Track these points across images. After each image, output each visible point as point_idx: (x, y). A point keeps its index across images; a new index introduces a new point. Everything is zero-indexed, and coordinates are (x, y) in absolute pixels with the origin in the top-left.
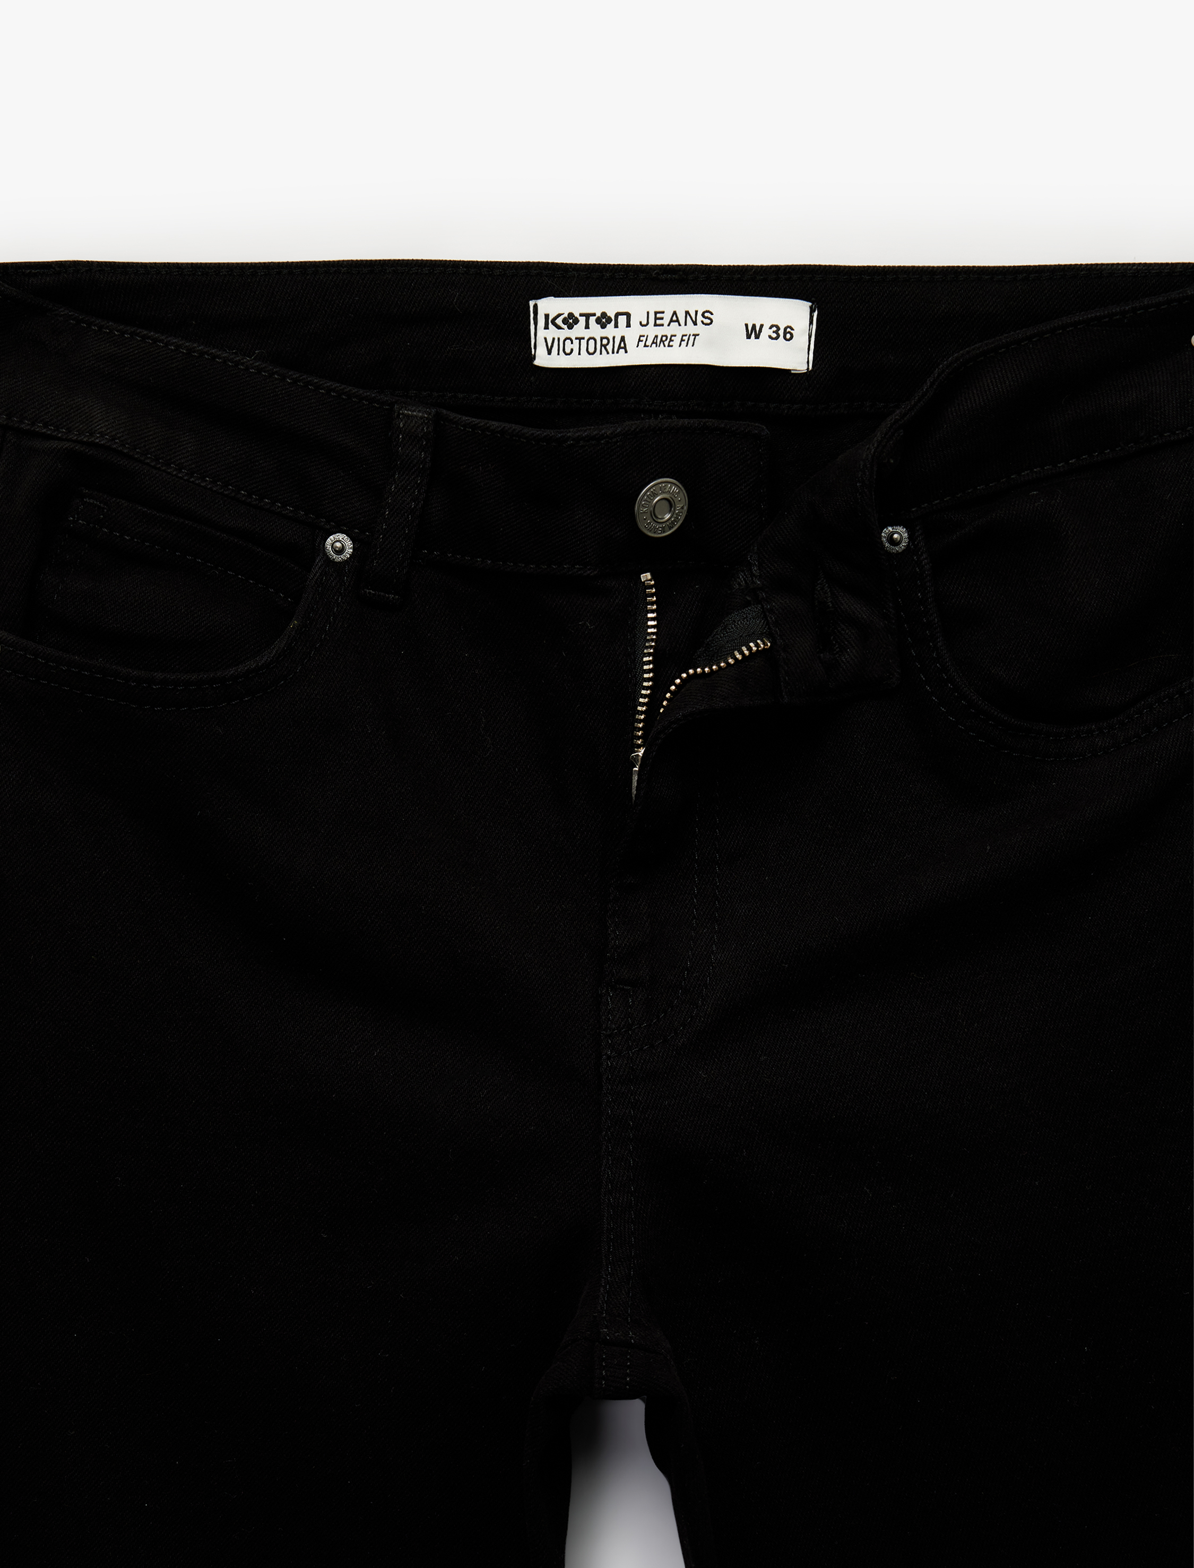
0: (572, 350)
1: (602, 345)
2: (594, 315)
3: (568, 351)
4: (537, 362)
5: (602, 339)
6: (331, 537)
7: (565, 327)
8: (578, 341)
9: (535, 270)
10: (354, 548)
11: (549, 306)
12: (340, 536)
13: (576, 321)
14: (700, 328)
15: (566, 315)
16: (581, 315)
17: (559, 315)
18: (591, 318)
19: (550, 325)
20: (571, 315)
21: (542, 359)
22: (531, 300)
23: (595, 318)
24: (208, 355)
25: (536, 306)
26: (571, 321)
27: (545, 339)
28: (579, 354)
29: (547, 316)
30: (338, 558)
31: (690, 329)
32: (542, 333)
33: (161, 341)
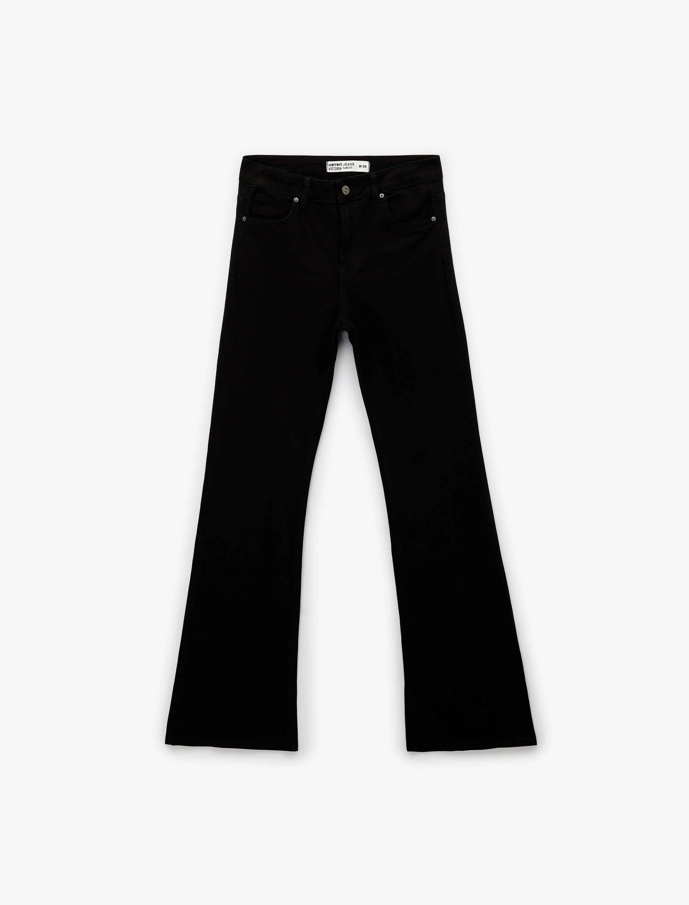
0: (333, 169)
1: (337, 169)
2: (336, 164)
4: (327, 171)
9: (327, 157)
10: (298, 200)
11: (329, 163)
12: (296, 198)
13: (334, 165)
14: (352, 166)
17: (331, 164)
20: (333, 164)
21: (328, 171)
22: (327, 162)
26: (333, 165)
30: (296, 202)
31: (351, 166)
32: (328, 167)
33: (270, 168)
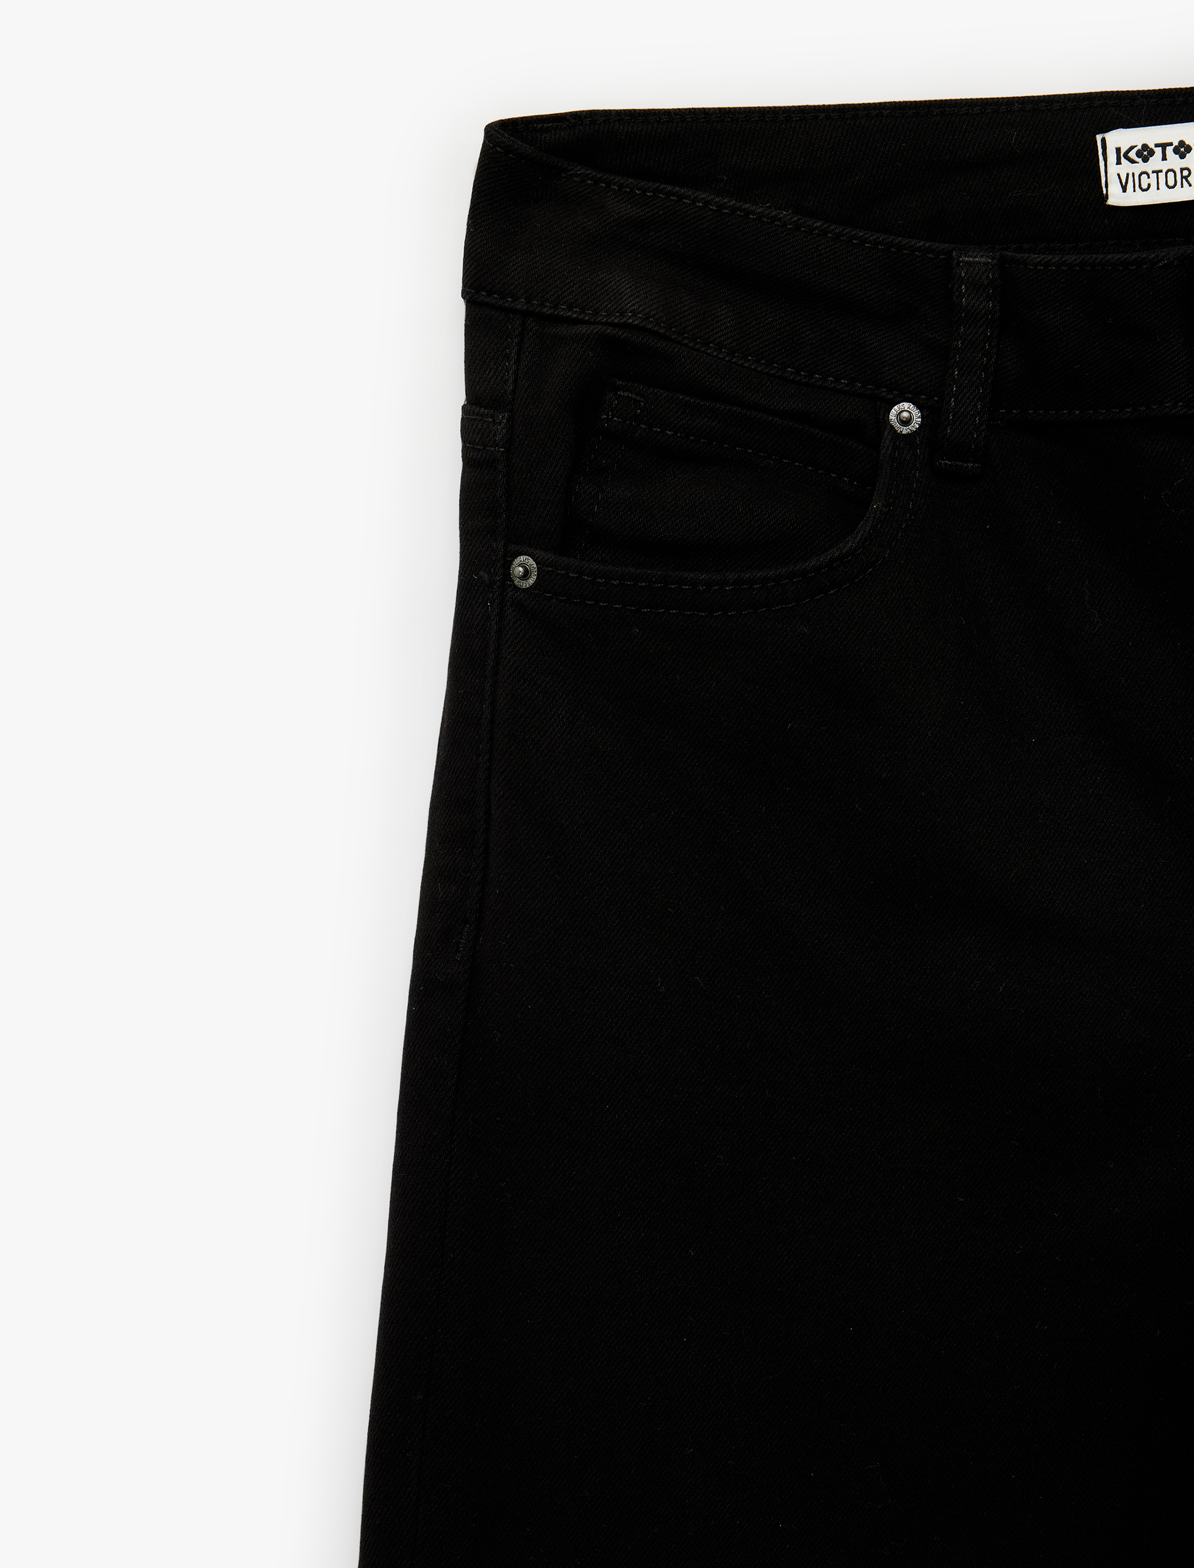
0: (1149, 185)
1: (1182, 177)
2: (1171, 144)
3: (1144, 186)
4: (1111, 202)
5: (1182, 170)
6: (896, 407)
7: (1140, 160)
8: (1155, 174)
9: (1099, 101)
10: (922, 417)
12: (906, 405)
13: (1152, 153)
15: (1139, 147)
16: (1157, 145)
17: (1132, 148)
18: (1168, 148)
19: (1123, 159)
20: (1145, 147)
21: (1116, 197)
22: (1098, 134)
23: (1172, 147)
24: (741, 212)
25: (1103, 140)
26: (1145, 153)
27: (1119, 175)
28: (1158, 189)
29: (1118, 150)
30: (905, 430)
32: (1113, 169)
33: (687, 197)
